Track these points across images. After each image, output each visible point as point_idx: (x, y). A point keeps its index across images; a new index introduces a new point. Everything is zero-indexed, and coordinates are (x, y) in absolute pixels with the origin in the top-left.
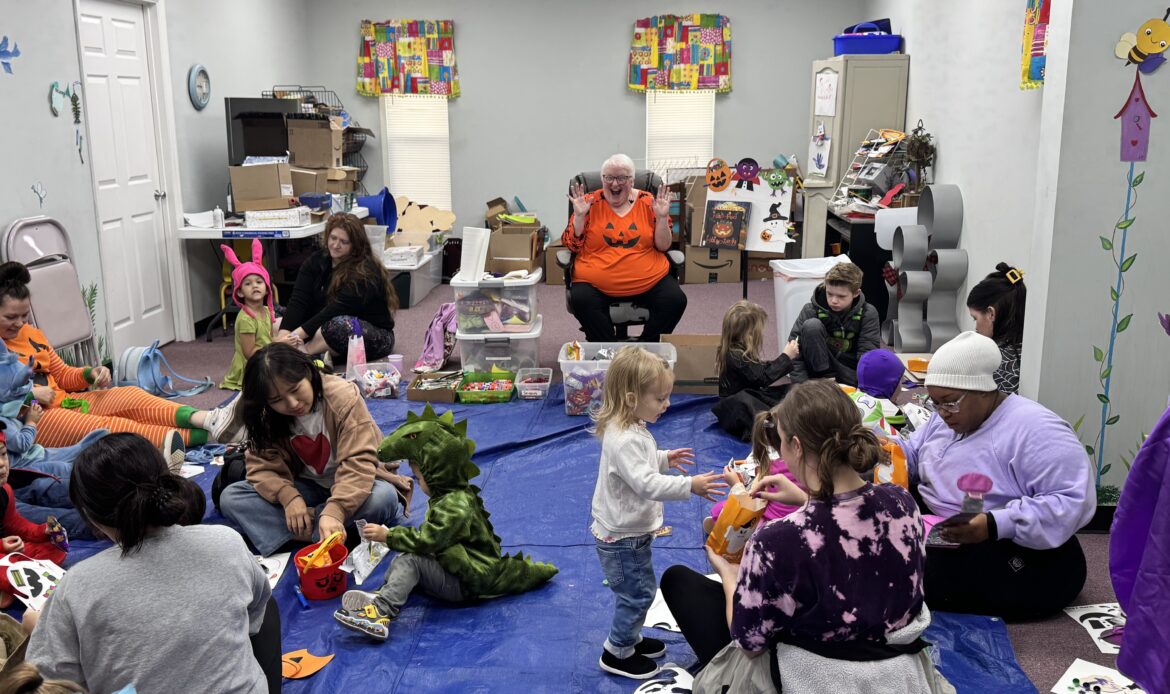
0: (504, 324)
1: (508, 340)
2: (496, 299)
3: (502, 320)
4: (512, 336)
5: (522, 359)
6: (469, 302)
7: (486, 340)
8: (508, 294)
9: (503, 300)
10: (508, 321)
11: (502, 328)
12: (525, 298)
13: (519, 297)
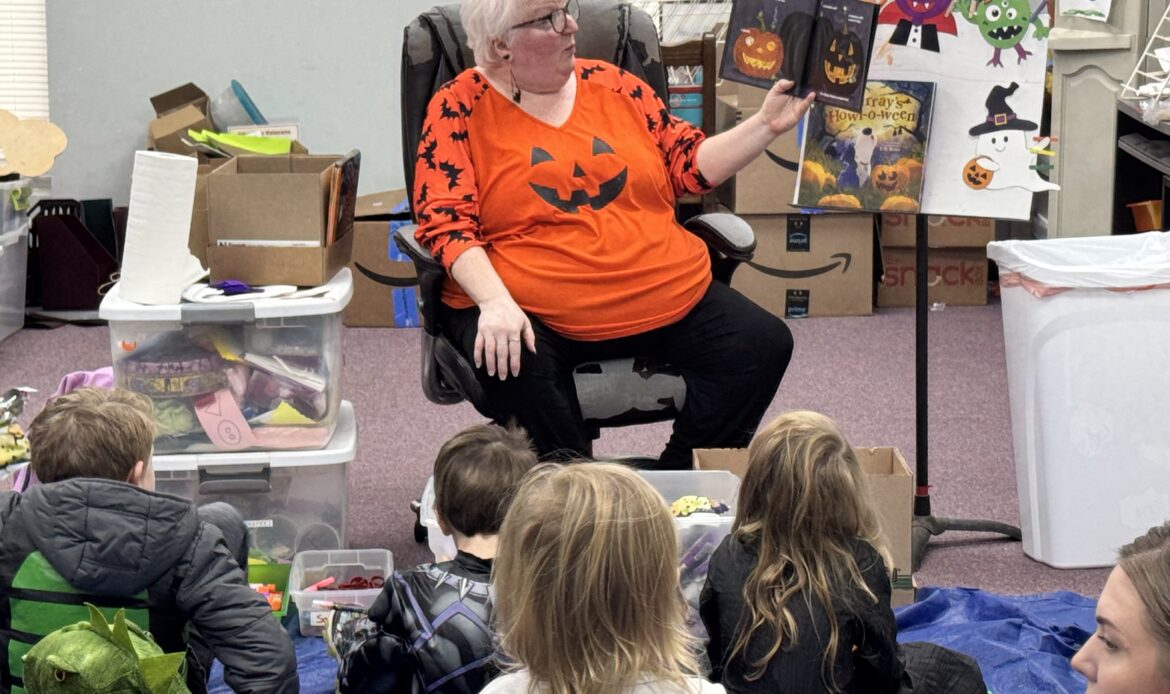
0: (252, 426)
1: (266, 471)
2: (230, 356)
3: (248, 416)
4: (276, 460)
5: (302, 526)
6: (152, 366)
7: (203, 473)
8: (263, 342)
9: (251, 358)
10: (264, 418)
11: (249, 438)
12: (312, 352)
13: (297, 350)
